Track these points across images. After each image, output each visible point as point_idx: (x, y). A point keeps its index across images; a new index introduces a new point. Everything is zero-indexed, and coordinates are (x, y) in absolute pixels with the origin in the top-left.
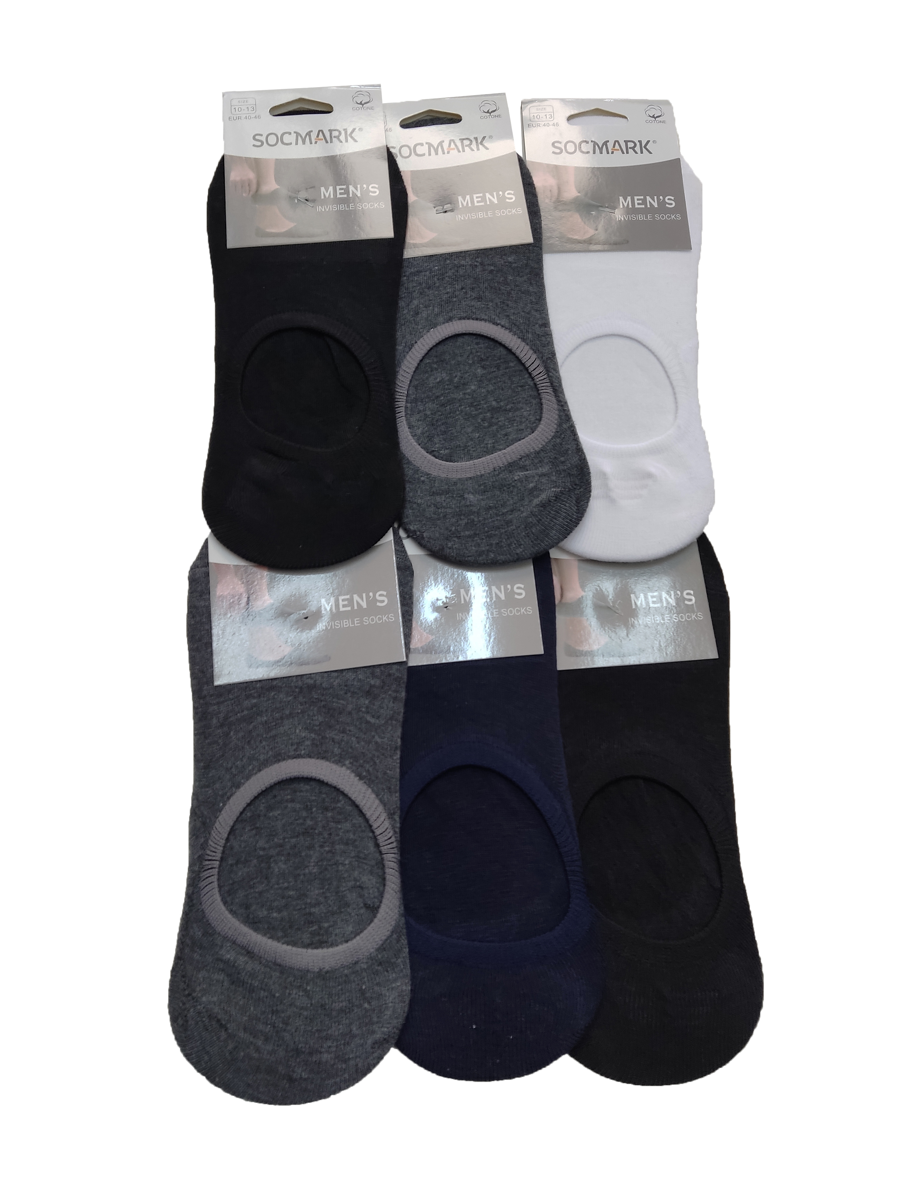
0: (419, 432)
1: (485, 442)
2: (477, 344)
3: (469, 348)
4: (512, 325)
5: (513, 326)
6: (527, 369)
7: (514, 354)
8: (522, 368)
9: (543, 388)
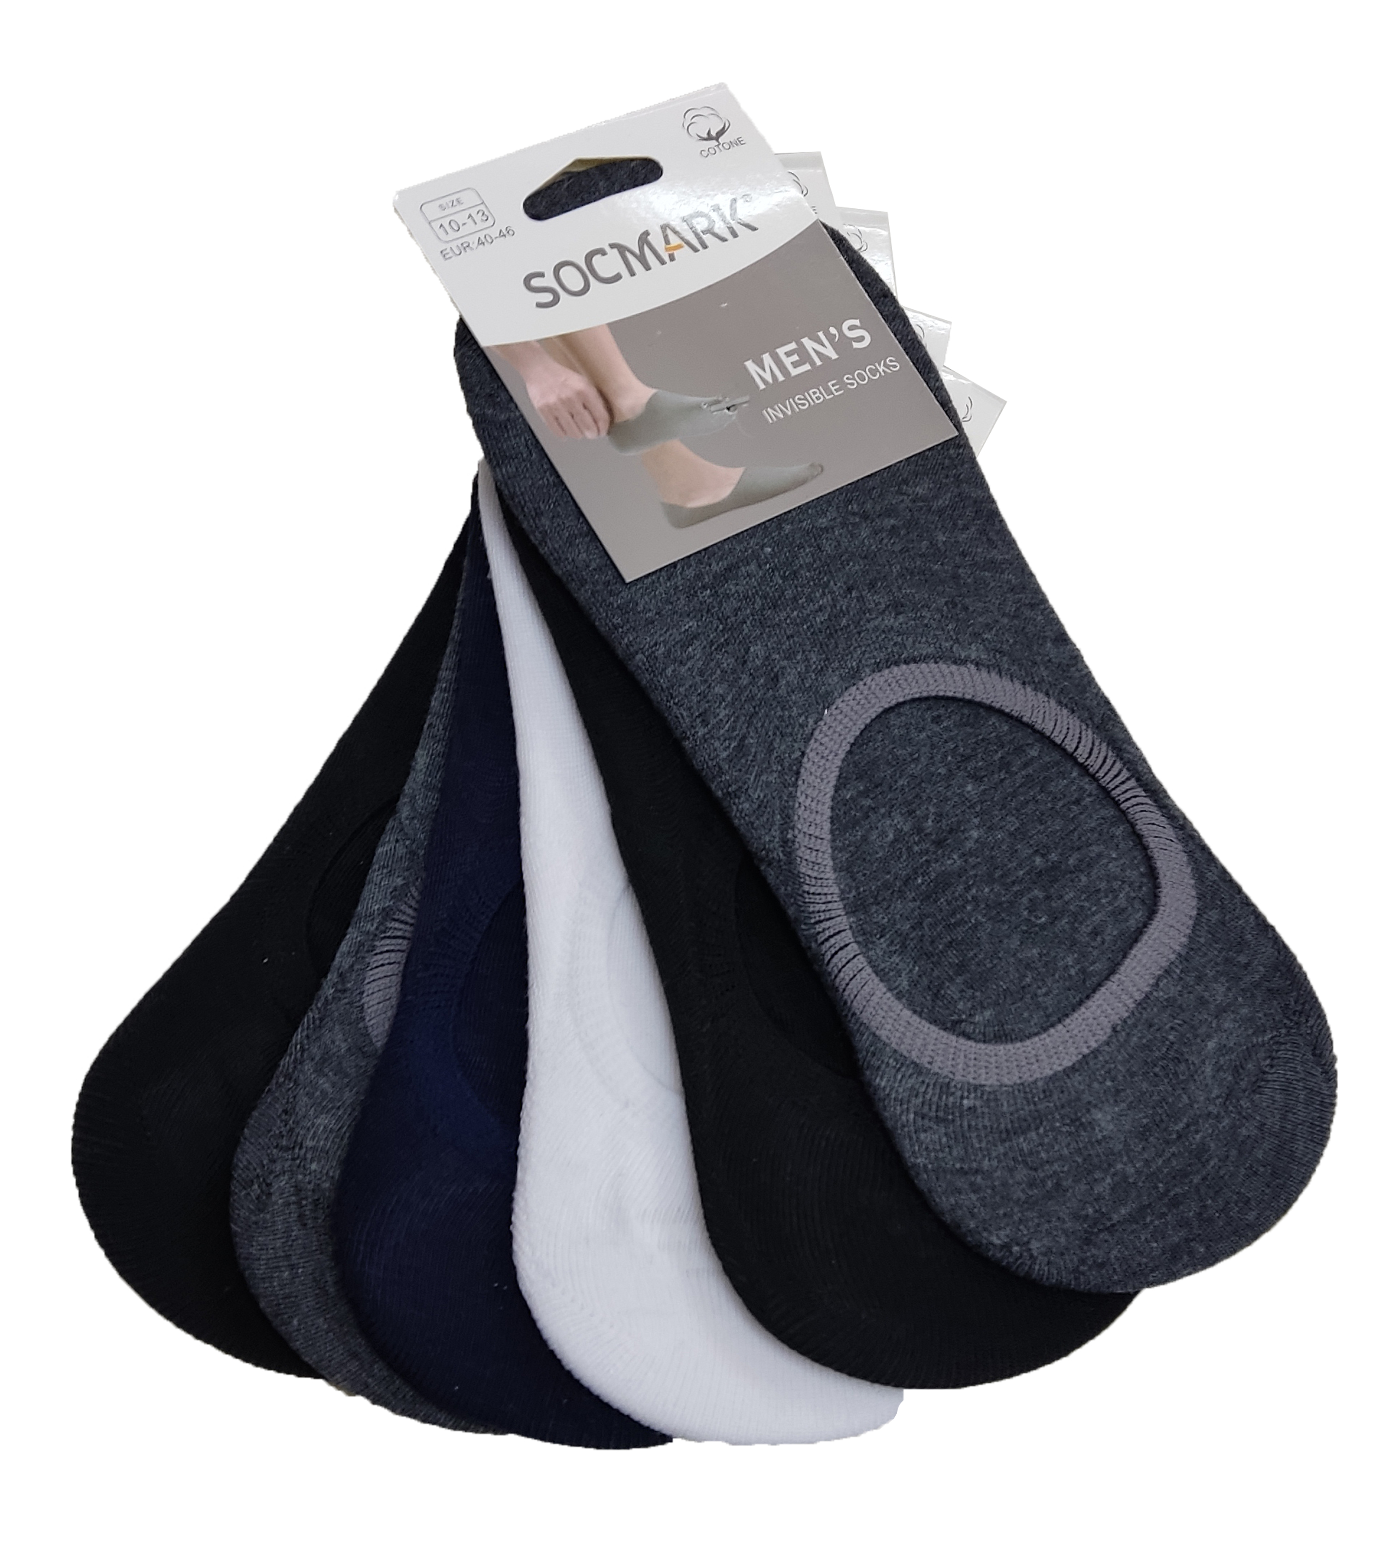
0: (904, 983)
1: (1061, 964)
2: (937, 720)
3: (923, 735)
4: (994, 657)
5: (998, 656)
6: (1071, 757)
7: (1030, 727)
8: (1056, 756)
9: (1128, 795)
